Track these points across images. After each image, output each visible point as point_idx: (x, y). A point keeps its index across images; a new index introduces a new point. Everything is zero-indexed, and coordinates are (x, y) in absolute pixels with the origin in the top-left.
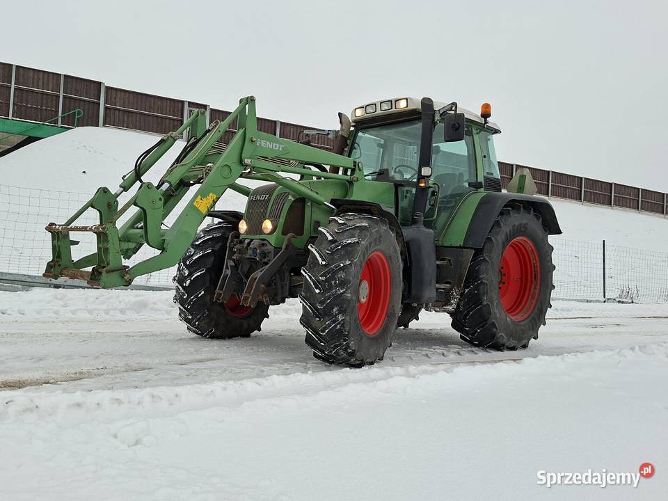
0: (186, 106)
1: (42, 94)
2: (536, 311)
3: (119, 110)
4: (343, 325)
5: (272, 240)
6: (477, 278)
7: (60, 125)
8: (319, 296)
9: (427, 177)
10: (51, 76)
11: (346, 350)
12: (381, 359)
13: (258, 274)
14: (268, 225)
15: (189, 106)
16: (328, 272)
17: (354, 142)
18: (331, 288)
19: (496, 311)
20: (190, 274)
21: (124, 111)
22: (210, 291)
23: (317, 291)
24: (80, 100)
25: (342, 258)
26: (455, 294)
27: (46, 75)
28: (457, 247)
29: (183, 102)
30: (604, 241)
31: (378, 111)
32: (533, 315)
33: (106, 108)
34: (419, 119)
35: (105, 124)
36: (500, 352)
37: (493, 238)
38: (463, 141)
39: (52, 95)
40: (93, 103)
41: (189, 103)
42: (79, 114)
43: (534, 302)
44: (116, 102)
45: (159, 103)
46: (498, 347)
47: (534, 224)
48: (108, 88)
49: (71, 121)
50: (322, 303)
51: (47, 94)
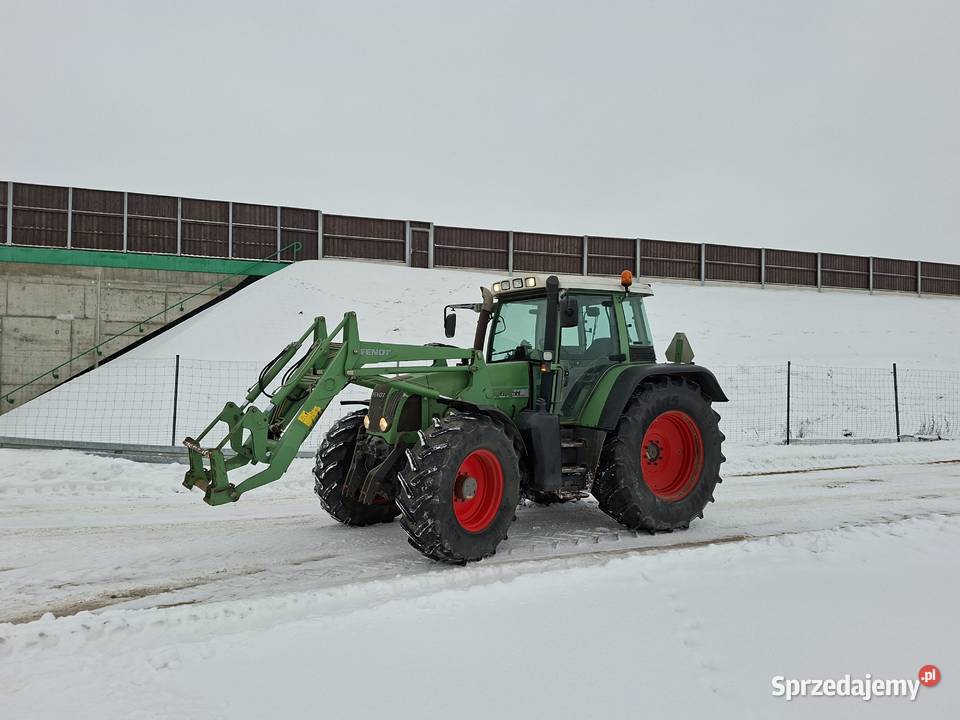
0: (408, 225)
1: (260, 229)
2: (698, 488)
3: (338, 238)
4: (434, 529)
5: (388, 438)
6: (612, 461)
7: (279, 260)
8: (411, 501)
9: (549, 361)
10: (268, 209)
11: (441, 550)
12: (494, 553)
13: (374, 471)
14: (384, 424)
15: (411, 226)
16: (418, 478)
17: (497, 315)
18: (421, 493)
19: (639, 494)
20: (325, 467)
21: (344, 239)
22: (341, 483)
23: (409, 497)
24: (298, 232)
25: (431, 465)
26: (590, 477)
27: (263, 209)
28: (592, 428)
29: (404, 222)
30: (894, 365)
31: (512, 289)
32: (694, 493)
33: (324, 238)
34: (545, 296)
35: (324, 254)
36: (650, 536)
37: (630, 418)
38: (576, 327)
39: (270, 229)
40: (312, 233)
41: (411, 222)
42: (298, 246)
43: (696, 478)
44: (334, 230)
45: (380, 226)
46: (649, 530)
47: (689, 395)
48: (325, 216)
49: (290, 256)
50: (414, 508)
51: (265, 229)
